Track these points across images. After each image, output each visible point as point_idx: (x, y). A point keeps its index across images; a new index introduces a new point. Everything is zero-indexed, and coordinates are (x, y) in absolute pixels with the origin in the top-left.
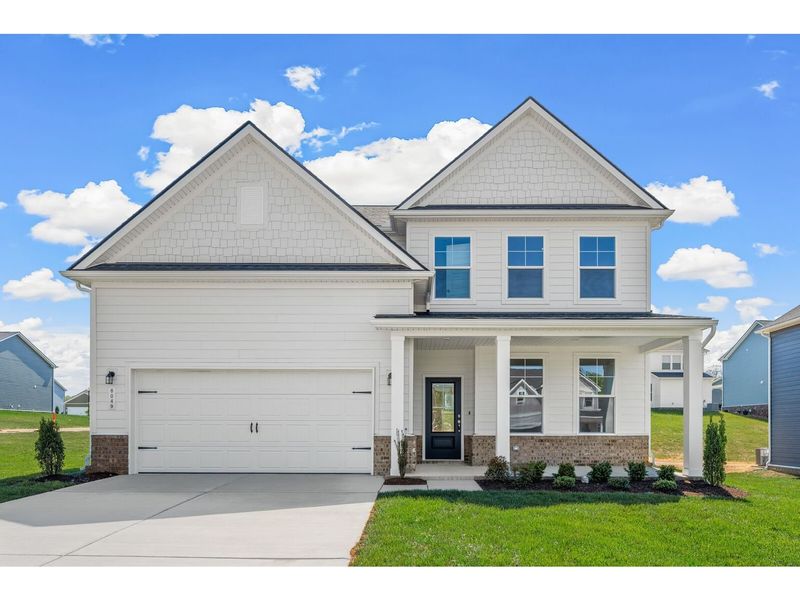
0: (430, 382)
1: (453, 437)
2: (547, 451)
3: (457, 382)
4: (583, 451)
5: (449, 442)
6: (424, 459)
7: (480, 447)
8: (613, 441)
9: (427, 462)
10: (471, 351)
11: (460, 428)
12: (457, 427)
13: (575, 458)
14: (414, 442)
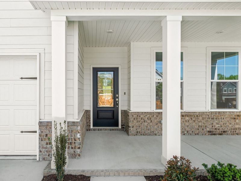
0: (96, 71)
1: (113, 111)
2: (187, 124)
3: (115, 71)
4: (215, 124)
5: (110, 115)
6: (92, 127)
7: (135, 121)
8: (238, 116)
9: (94, 130)
10: (126, 48)
11: (118, 105)
12: (116, 103)
13: (208, 129)
14: (79, 128)
